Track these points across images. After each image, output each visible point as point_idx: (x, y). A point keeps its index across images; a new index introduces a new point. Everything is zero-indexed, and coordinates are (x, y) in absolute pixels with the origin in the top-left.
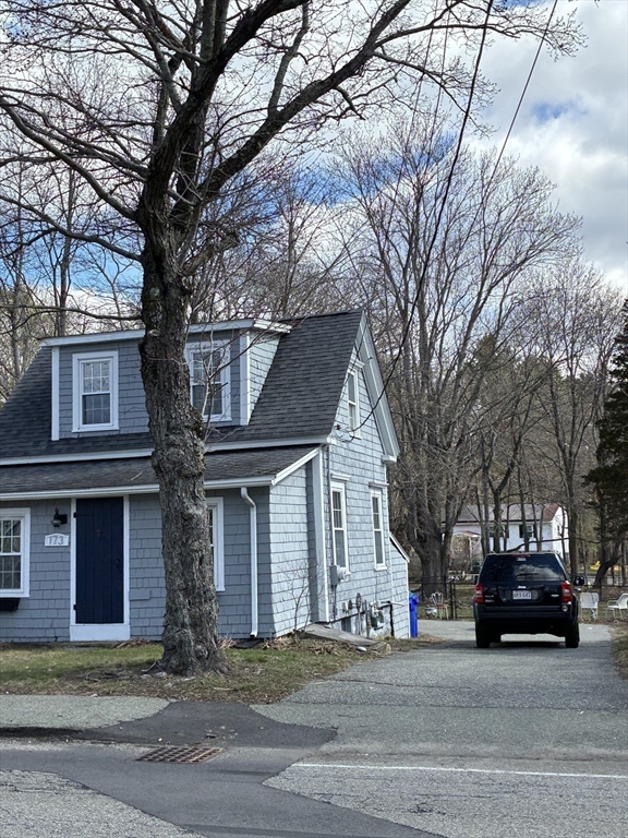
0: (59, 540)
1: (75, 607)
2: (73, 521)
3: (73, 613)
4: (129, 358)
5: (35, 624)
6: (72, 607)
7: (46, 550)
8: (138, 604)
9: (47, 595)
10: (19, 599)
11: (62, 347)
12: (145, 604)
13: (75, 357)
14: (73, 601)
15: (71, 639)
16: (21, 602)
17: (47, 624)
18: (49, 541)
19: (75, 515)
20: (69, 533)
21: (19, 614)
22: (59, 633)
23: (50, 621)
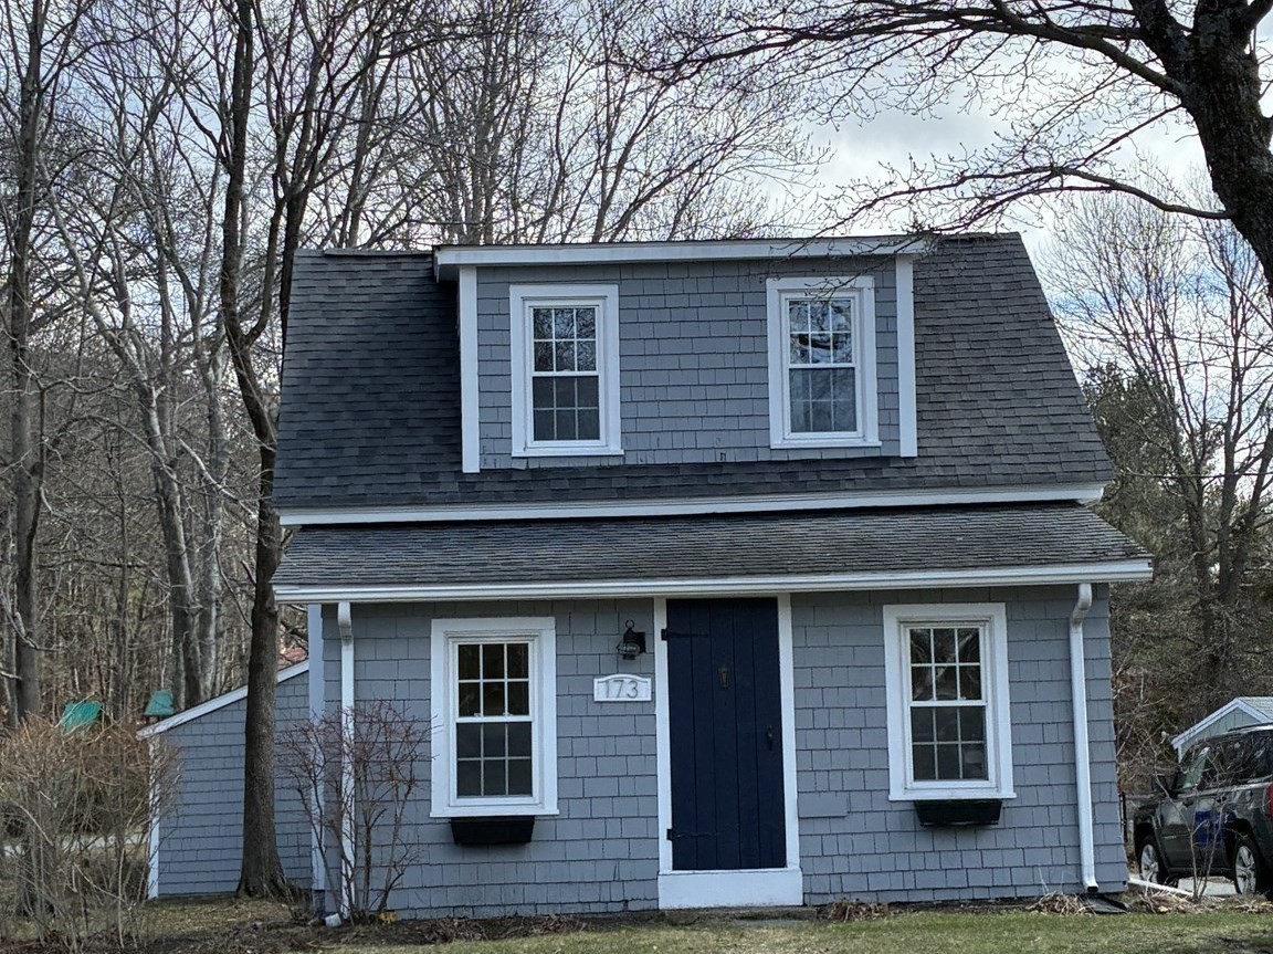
0: (628, 689)
1: (671, 834)
2: (661, 649)
3: (666, 849)
4: (645, 302)
5: (575, 871)
6: (663, 834)
7: (594, 710)
8: (821, 827)
9: (602, 809)
10: (532, 818)
11: (482, 270)
12: (837, 827)
13: (516, 292)
14: (665, 821)
15: (662, 906)
16: (537, 826)
17: (605, 872)
18: (603, 690)
19: (665, 635)
20: (652, 674)
21: (533, 851)
22: (631, 891)
23: (610, 866)
